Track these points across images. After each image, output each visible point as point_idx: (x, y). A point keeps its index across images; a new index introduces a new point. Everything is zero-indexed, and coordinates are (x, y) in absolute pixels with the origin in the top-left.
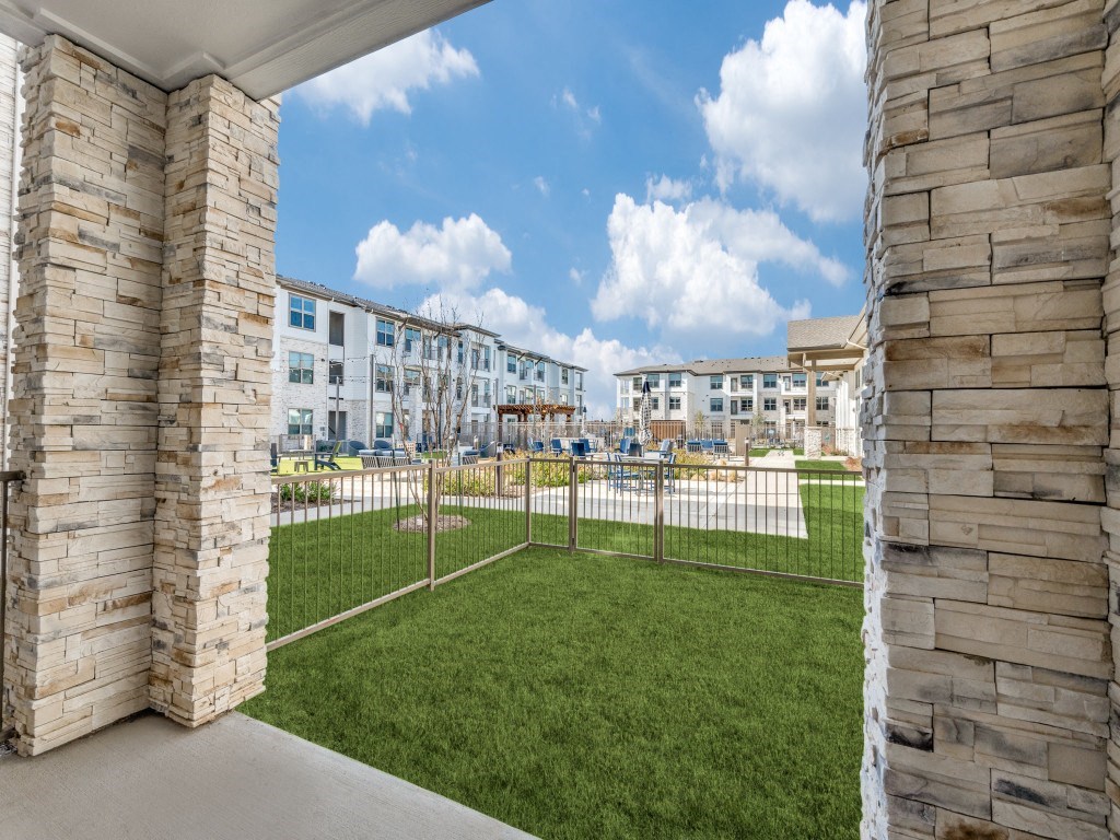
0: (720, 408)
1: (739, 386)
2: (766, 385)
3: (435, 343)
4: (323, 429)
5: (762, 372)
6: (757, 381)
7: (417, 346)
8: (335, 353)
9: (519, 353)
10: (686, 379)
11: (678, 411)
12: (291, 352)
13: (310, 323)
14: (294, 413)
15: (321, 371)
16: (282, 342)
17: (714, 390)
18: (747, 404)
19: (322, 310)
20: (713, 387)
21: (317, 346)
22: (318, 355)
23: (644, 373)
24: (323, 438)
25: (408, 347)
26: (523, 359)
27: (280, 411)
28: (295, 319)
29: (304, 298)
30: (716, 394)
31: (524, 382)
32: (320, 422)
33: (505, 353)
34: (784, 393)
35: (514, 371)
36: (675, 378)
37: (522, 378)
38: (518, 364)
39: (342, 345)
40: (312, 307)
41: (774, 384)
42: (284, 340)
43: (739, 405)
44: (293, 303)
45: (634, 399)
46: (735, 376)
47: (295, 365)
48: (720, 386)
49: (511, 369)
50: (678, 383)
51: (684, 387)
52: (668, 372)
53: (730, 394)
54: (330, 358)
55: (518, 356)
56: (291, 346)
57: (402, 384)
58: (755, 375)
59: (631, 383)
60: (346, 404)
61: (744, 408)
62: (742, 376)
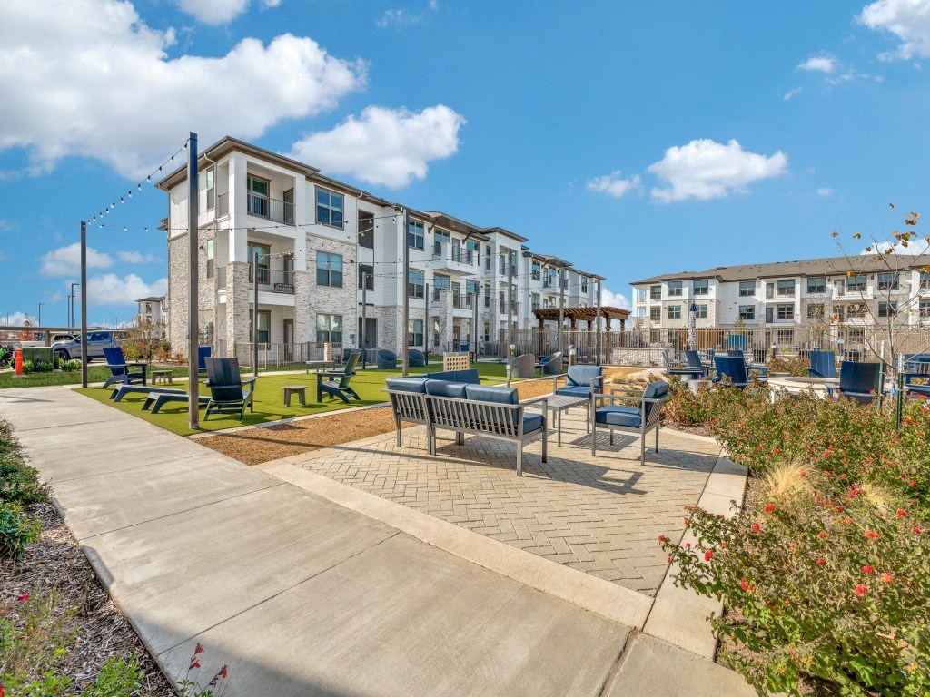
0: (751, 316)
1: (776, 292)
2: (811, 290)
3: (464, 246)
4: (352, 336)
5: (807, 276)
6: (800, 287)
7: (448, 248)
8: (364, 256)
9: (543, 260)
10: (713, 287)
11: (703, 319)
12: (318, 252)
13: (338, 221)
14: (322, 319)
15: (350, 275)
16: (308, 240)
17: (744, 298)
18: (786, 312)
19: (351, 206)
20: (743, 293)
21: (346, 246)
22: (348, 256)
23: (664, 280)
24: (353, 346)
25: (438, 249)
26: (547, 266)
27: (308, 316)
28: (323, 216)
29: (332, 192)
30: (747, 301)
31: (548, 290)
32: (350, 328)
33: (530, 260)
34: (835, 296)
35: (539, 278)
36: (701, 285)
37: (546, 285)
38: (542, 271)
39: (372, 247)
40: (339, 202)
41: (821, 289)
42: (311, 238)
43: (775, 313)
44: (320, 197)
45: (652, 308)
46: (771, 280)
47: (324, 266)
48: (752, 293)
49: (536, 276)
50: (705, 290)
51: (712, 294)
52: (693, 278)
53: (765, 301)
54: (359, 261)
55: (542, 263)
56: (317, 244)
57: (431, 290)
58: (798, 279)
59: (649, 292)
60: (376, 311)
61: (781, 316)
62: (779, 281)
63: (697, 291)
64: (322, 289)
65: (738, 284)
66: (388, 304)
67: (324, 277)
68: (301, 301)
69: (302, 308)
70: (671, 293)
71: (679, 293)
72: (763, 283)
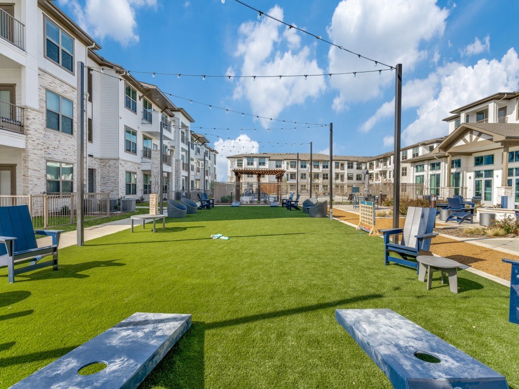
1: (289, 167)
2: (302, 167)
10: (267, 162)
12: (47, 90)
13: (68, 63)
18: (293, 176)
31: (198, 157)
34: (309, 171)
36: (262, 161)
37: (196, 153)
41: (305, 167)
43: (289, 176)
46: (288, 161)
49: (192, 147)
50: (264, 164)
51: (267, 166)
52: (258, 157)
59: (236, 162)
60: (94, 162)
61: (292, 178)
62: (291, 162)
63: (260, 164)
64: (52, 133)
65: (275, 162)
66: (107, 156)
67: (54, 120)
68: (35, 143)
69: (36, 151)
70: (248, 164)
71: (252, 164)
72: (285, 162)
